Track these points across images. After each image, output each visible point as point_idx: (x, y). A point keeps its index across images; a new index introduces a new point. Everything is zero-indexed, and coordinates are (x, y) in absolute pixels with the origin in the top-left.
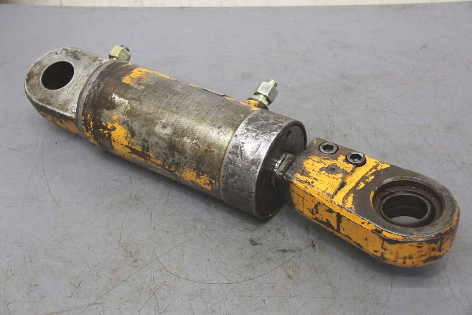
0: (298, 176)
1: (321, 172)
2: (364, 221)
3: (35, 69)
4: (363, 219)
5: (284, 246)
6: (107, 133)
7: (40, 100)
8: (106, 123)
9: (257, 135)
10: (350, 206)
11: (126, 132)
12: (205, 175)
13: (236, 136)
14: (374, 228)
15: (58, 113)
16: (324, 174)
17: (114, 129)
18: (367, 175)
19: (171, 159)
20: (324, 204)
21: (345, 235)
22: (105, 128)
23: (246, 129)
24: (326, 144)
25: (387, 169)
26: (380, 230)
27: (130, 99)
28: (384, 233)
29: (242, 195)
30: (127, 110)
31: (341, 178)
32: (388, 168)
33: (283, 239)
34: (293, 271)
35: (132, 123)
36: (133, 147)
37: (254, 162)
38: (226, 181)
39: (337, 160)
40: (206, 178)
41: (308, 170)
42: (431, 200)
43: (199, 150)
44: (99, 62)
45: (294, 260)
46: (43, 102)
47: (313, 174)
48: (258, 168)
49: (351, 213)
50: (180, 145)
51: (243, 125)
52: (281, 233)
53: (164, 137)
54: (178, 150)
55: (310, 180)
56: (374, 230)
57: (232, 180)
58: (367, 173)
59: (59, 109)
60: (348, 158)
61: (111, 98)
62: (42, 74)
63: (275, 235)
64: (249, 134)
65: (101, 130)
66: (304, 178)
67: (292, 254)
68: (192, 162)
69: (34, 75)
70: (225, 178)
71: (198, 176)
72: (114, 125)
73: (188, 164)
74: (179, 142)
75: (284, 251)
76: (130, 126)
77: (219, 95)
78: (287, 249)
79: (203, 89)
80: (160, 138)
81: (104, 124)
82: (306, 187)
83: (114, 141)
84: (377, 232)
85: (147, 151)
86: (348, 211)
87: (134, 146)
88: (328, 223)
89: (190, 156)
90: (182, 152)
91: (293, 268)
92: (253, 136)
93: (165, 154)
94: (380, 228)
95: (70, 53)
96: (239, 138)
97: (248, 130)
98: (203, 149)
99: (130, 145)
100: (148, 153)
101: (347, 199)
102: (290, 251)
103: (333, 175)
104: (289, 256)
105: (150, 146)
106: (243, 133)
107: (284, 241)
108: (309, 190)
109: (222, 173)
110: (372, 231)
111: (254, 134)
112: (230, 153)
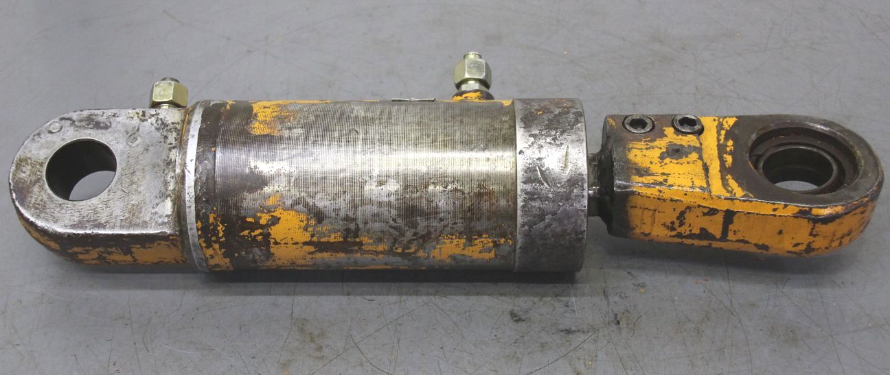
0: (637, 179)
1: (665, 161)
2: (776, 206)
3: (24, 175)
4: (774, 204)
5: (567, 323)
6: (261, 234)
7: (73, 226)
8: (254, 217)
9: (554, 139)
10: (743, 194)
11: (305, 218)
12: (484, 236)
13: (521, 152)
14: (797, 210)
15: (130, 236)
16: (671, 162)
17: (275, 221)
18: (721, 142)
19: (409, 234)
20: (699, 206)
21: (737, 241)
22: (256, 225)
23: (530, 136)
24: (630, 118)
25: (736, 124)
26: (807, 209)
27: (289, 158)
28: (815, 211)
29: (562, 243)
30: (293, 180)
31: (698, 159)
32: (736, 122)
33: (566, 312)
34: (585, 365)
35: (313, 197)
36: (322, 240)
37: (574, 182)
38: (530, 231)
39: (666, 136)
40: (485, 241)
41: (644, 165)
42: (817, 145)
43: (465, 198)
44: (153, 119)
45: (586, 346)
46: (82, 228)
47: (656, 168)
48: (583, 189)
49: (751, 201)
50: (424, 201)
51: (520, 133)
52: (562, 301)
53: (386, 199)
54: (422, 213)
55: (660, 179)
56: (797, 213)
57: (542, 225)
58: (719, 140)
59: (128, 228)
60: (679, 127)
61: (250, 168)
62: (44, 178)
63: (552, 304)
64: (541, 142)
65: (246, 233)
66: (649, 179)
67: (582, 337)
68: (455, 223)
69: (29, 187)
70: (526, 227)
71: (470, 241)
72: (274, 214)
73: (448, 229)
74: (421, 197)
75: (569, 332)
76: (311, 204)
77: (429, 101)
78: (573, 328)
79: (393, 101)
80: (380, 204)
81: (249, 220)
82: (660, 191)
83: (276, 243)
84: (803, 214)
85: (357, 236)
86: (744, 201)
87: (325, 236)
88: (704, 234)
89: (449, 213)
90: (433, 213)
91: (584, 359)
92: (550, 143)
93: (395, 228)
94: (806, 206)
95: (81, 121)
96: (528, 152)
97: (534, 136)
98: (472, 194)
99: (315, 239)
100: (358, 240)
101: (728, 185)
102: (579, 331)
103: (684, 160)
104: (578, 339)
105: (361, 226)
106: (530, 143)
107: (568, 315)
108: (667, 194)
109: (520, 220)
110: (795, 217)
111: (549, 140)
112: (525, 183)
